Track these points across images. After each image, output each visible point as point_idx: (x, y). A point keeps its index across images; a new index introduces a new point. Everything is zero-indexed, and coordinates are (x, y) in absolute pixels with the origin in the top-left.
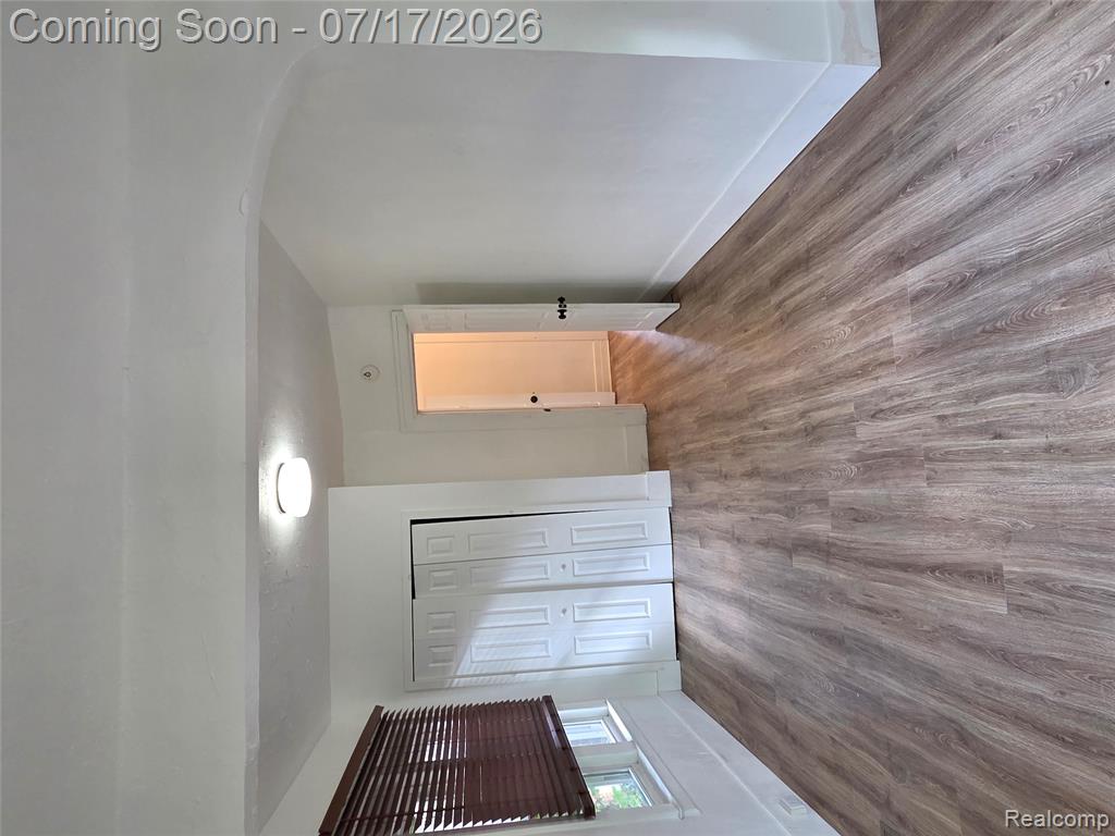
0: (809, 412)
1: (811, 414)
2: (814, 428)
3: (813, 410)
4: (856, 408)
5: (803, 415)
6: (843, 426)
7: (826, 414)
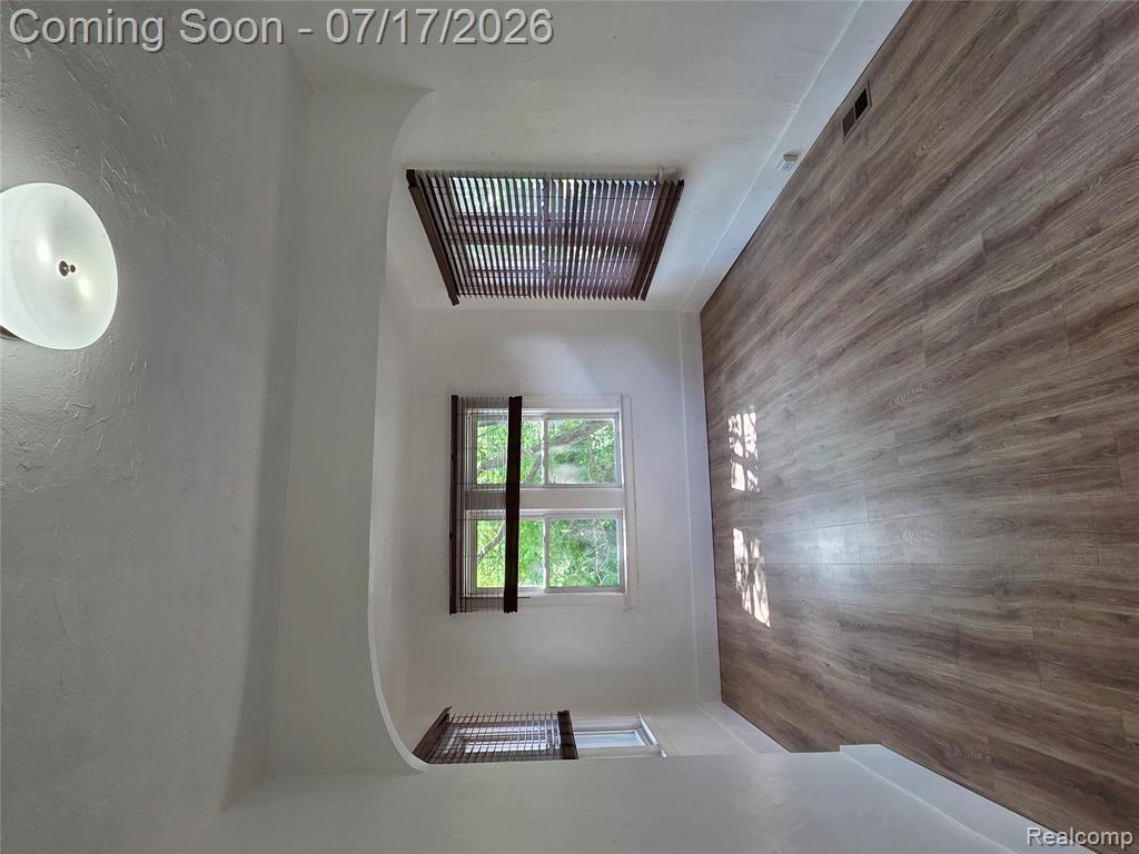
0: (955, 454)
1: (952, 452)
2: (947, 435)
3: (948, 456)
4: (897, 461)
5: (966, 449)
6: (909, 442)
7: (932, 452)
